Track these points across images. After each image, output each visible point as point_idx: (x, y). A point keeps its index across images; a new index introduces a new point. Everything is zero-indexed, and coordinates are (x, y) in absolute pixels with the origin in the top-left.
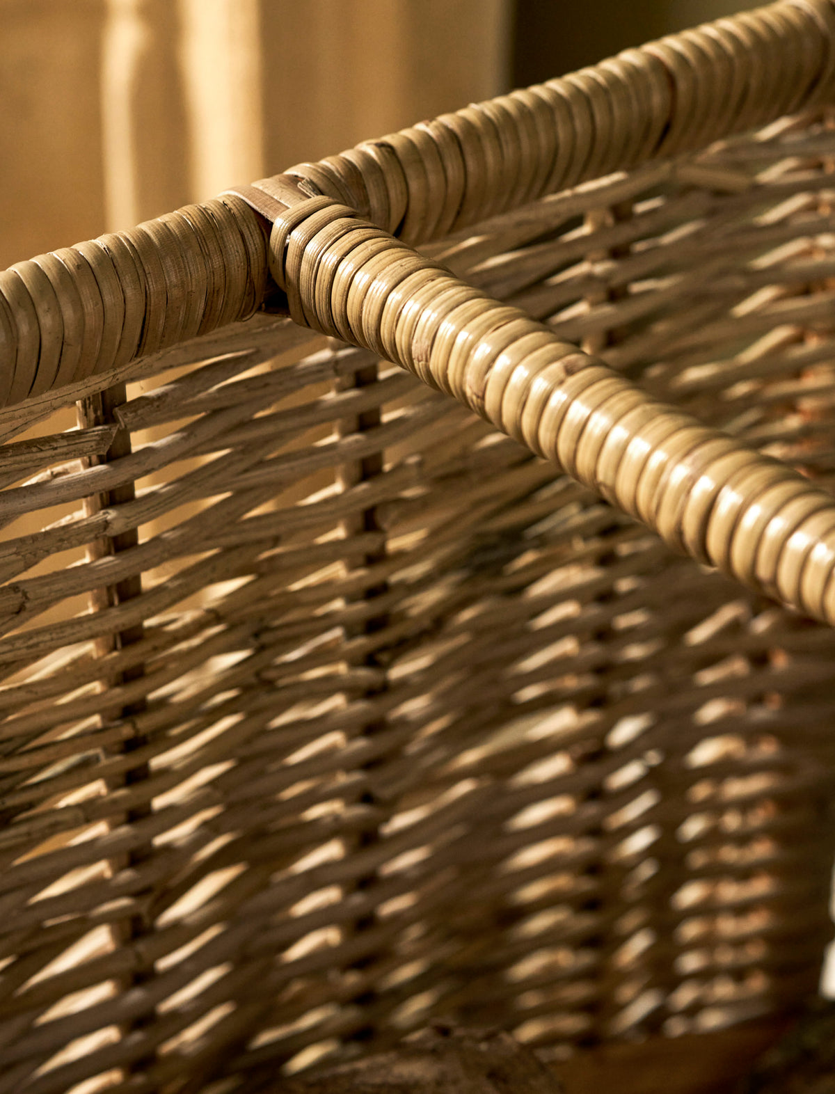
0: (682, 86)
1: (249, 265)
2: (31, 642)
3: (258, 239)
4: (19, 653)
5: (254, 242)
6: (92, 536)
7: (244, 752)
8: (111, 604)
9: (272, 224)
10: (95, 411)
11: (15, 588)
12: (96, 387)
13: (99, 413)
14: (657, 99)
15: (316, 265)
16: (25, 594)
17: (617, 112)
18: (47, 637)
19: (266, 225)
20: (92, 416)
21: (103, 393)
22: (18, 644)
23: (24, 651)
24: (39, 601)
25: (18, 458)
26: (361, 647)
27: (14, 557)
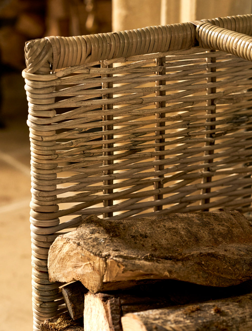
1: (192, 34)
2: (143, 111)
3: (194, 30)
4: (141, 113)
5: (193, 30)
6: (157, 89)
7: (184, 151)
8: (159, 107)
9: (196, 26)
10: (159, 63)
11: (141, 99)
12: (160, 56)
13: (160, 64)
15: (205, 32)
16: (143, 100)
18: (147, 111)
19: (196, 27)
20: (159, 64)
21: (161, 58)
22: (141, 111)
23: (142, 113)
24: (146, 102)
25: (144, 69)
26: (209, 132)
27: (141, 91)
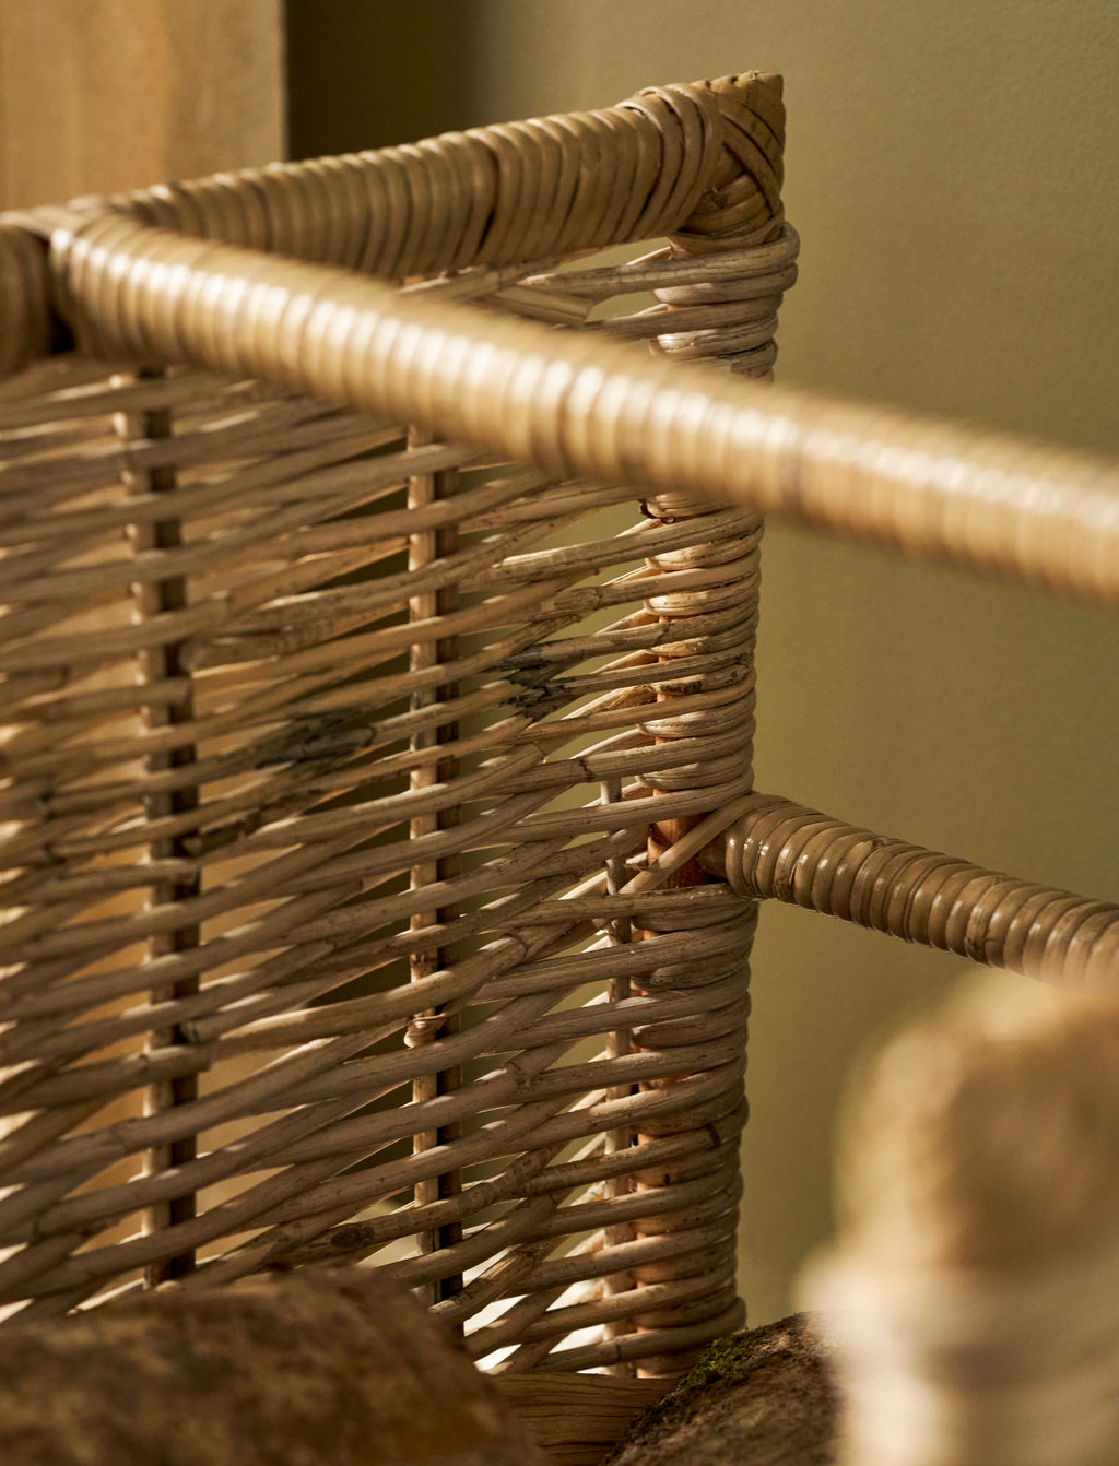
0: (506, 169)
3: (37, 261)
5: (32, 261)
7: (33, 950)
9: (52, 241)
14: (479, 180)
17: (435, 189)
19: (47, 244)
26: (166, 826)
